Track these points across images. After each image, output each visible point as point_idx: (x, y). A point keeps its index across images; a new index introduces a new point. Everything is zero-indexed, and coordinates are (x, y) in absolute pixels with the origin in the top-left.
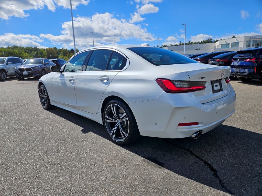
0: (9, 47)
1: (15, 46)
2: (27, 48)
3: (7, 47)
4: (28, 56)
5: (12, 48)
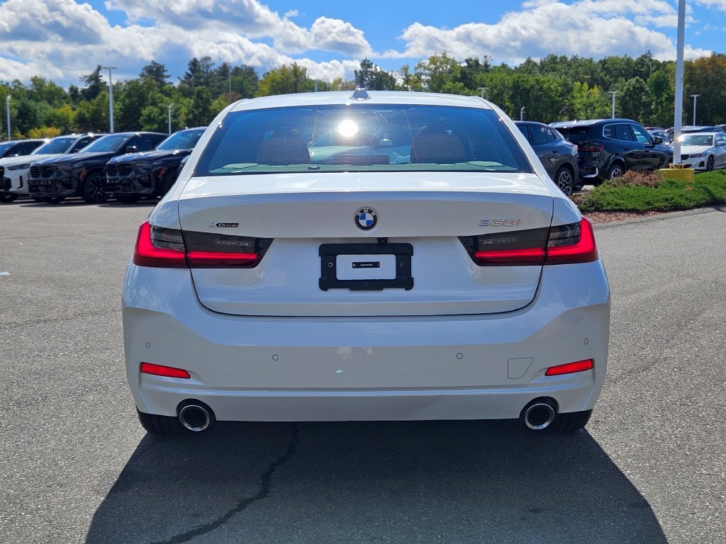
0: (529, 61)
1: (553, 59)
2: (603, 62)
3: (523, 61)
4: (595, 105)
5: (543, 68)
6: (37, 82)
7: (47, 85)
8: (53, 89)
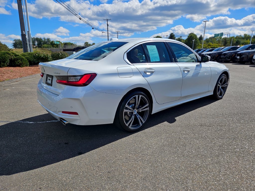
6: (245, 35)
7: (248, 35)
8: (249, 36)
